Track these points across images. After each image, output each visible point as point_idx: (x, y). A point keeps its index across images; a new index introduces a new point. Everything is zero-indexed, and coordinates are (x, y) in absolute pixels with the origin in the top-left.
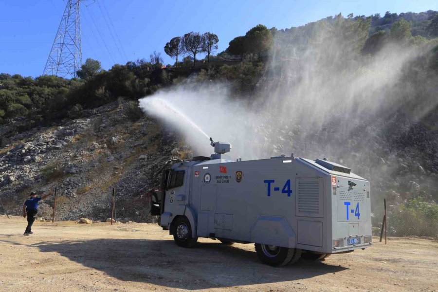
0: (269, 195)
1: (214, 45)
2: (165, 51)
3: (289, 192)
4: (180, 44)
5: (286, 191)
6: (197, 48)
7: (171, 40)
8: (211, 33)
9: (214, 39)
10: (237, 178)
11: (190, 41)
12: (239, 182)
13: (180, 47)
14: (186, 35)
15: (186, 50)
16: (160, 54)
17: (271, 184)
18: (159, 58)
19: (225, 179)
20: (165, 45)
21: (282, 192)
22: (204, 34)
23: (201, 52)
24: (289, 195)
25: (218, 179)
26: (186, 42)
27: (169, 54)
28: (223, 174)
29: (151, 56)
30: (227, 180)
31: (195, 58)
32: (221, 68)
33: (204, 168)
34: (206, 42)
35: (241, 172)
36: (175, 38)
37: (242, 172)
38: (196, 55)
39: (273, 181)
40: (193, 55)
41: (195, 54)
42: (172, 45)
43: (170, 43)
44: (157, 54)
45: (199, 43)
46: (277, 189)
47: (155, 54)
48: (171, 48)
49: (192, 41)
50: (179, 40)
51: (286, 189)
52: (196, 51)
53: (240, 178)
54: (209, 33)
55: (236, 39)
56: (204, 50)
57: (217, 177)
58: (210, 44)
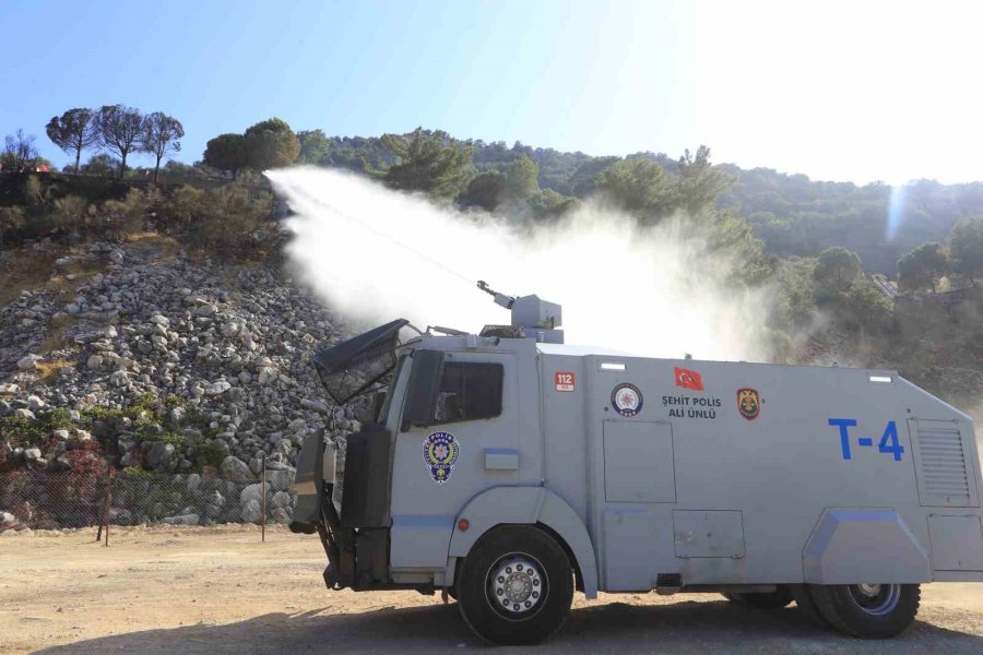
0: (847, 455)
1: (172, 141)
2: (49, 133)
3: (897, 451)
4: (89, 125)
5: (889, 447)
6: (131, 140)
7: (66, 113)
8: (167, 116)
9: (173, 128)
10: (743, 408)
11: (115, 123)
12: (750, 418)
13: (90, 132)
14: (105, 109)
15: (104, 141)
16: (33, 138)
17: (850, 429)
18: (31, 147)
19: (698, 407)
20: (48, 122)
21: (881, 451)
22: (150, 113)
23: (140, 150)
24: (898, 458)
25: (670, 407)
26: (105, 125)
27: (57, 143)
28: (691, 393)
29: (9, 139)
30: (706, 408)
31: (124, 161)
32: (176, 190)
33: (605, 366)
34: (154, 132)
35: (753, 391)
36: (76, 110)
37: (756, 393)
38: (128, 155)
39: (853, 423)
40: (121, 154)
41: (124, 153)
42: (69, 124)
43: (63, 119)
44: (25, 138)
45: (138, 130)
46: (865, 442)
47: (19, 136)
48: (66, 129)
49: (119, 125)
50: (87, 115)
51: (889, 443)
52: (128, 146)
53: (755, 409)
54: (162, 114)
55: (222, 137)
56: (149, 149)
57: (667, 400)
58: (164, 139)
